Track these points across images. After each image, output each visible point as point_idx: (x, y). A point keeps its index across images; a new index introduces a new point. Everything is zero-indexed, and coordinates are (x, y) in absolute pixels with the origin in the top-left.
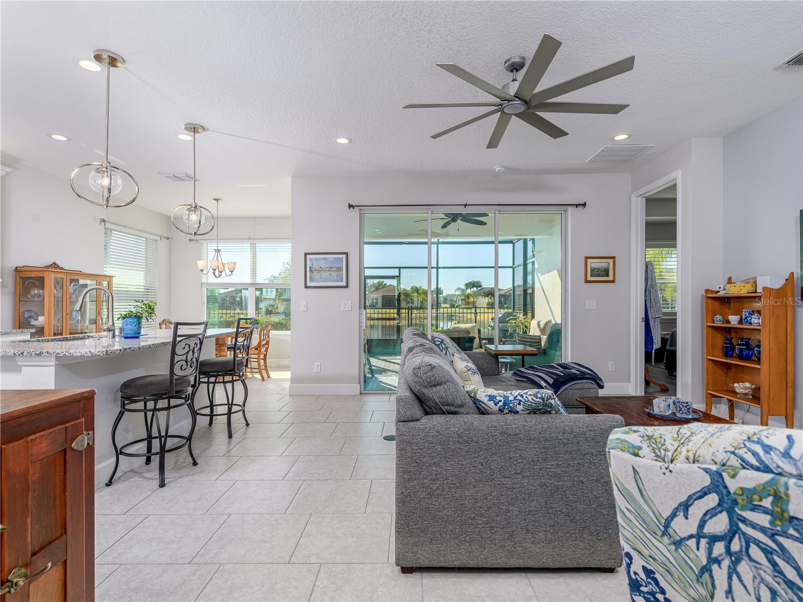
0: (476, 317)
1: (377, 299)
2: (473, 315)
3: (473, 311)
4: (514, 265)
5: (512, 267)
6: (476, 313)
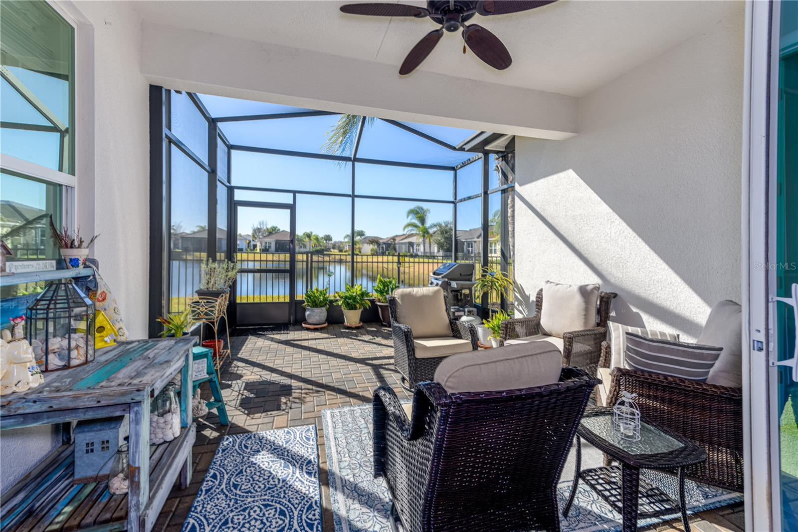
0: (399, 268)
1: (270, 243)
2: (395, 264)
3: (396, 259)
4: (456, 199)
5: (453, 202)
6: (399, 263)
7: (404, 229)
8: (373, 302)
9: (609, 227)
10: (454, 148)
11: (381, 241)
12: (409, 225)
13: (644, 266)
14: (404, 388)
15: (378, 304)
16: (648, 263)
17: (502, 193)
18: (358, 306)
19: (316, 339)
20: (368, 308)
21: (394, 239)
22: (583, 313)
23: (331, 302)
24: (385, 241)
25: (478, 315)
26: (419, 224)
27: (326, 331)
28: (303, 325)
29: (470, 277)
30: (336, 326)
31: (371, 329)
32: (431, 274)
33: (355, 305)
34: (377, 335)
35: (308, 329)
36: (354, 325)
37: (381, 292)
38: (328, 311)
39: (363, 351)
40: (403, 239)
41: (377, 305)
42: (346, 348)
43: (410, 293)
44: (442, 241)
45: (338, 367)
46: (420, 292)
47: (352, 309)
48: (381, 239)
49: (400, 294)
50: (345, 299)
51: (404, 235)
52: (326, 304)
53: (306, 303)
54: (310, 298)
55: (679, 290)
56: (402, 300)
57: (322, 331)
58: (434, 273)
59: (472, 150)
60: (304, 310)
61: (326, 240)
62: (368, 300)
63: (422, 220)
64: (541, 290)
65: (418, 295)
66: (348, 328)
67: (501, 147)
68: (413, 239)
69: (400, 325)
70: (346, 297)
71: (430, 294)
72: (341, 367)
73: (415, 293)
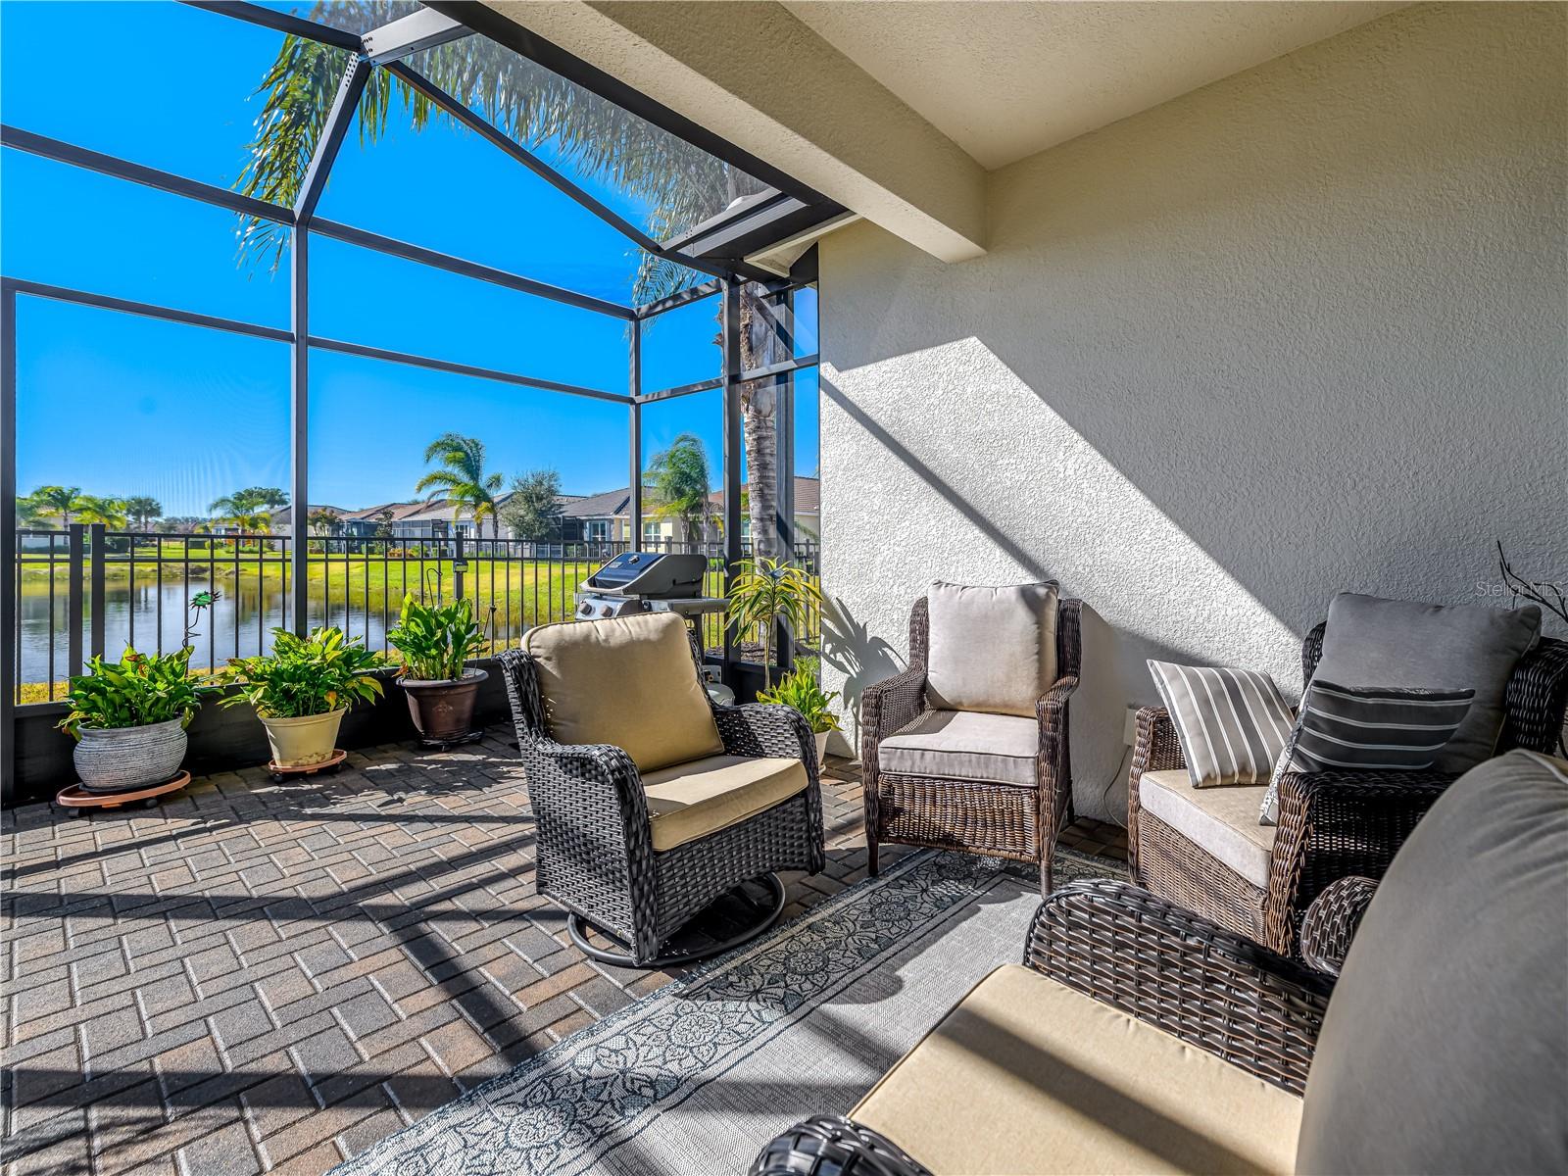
4: (637, 392)
5: (631, 400)
7: (419, 489)
8: (387, 679)
9: (1061, 456)
10: (657, 250)
11: (344, 518)
12: (434, 479)
13: (1140, 538)
14: (598, 959)
15: (408, 683)
16: (1148, 532)
17: (778, 383)
18: (331, 699)
19: (139, 845)
20: (372, 700)
21: (386, 511)
22: (1035, 648)
23: (209, 697)
24: (358, 518)
25: (724, 682)
26: (464, 478)
27: (185, 804)
28: (63, 800)
29: (695, 588)
30: (229, 779)
31: (383, 767)
32: (585, 585)
33: (317, 697)
34: (413, 782)
35: (88, 813)
36: (311, 764)
37: (418, 647)
38: (191, 731)
39: (374, 854)
40: (417, 512)
41: (402, 688)
42: (298, 855)
43: (587, 638)
44: (529, 517)
45: (283, 948)
46: (618, 633)
47: (306, 713)
48: (344, 512)
49: (551, 643)
50: (273, 684)
51: (416, 503)
52: (181, 710)
53: (76, 715)
54: (102, 692)
55: (1214, 584)
56: (560, 665)
57: (167, 809)
58: (593, 582)
59: (702, 263)
60: (70, 742)
61: (138, 514)
62: (373, 675)
63: (471, 467)
64: (923, 603)
65: (613, 642)
66: (289, 777)
67: (781, 267)
68: (447, 514)
69: (580, 749)
70: (278, 674)
71: (653, 637)
72: (296, 943)
73: (602, 636)
